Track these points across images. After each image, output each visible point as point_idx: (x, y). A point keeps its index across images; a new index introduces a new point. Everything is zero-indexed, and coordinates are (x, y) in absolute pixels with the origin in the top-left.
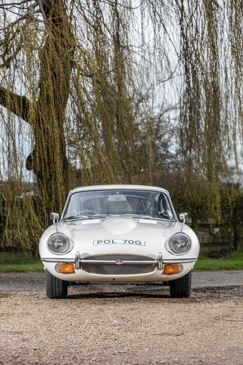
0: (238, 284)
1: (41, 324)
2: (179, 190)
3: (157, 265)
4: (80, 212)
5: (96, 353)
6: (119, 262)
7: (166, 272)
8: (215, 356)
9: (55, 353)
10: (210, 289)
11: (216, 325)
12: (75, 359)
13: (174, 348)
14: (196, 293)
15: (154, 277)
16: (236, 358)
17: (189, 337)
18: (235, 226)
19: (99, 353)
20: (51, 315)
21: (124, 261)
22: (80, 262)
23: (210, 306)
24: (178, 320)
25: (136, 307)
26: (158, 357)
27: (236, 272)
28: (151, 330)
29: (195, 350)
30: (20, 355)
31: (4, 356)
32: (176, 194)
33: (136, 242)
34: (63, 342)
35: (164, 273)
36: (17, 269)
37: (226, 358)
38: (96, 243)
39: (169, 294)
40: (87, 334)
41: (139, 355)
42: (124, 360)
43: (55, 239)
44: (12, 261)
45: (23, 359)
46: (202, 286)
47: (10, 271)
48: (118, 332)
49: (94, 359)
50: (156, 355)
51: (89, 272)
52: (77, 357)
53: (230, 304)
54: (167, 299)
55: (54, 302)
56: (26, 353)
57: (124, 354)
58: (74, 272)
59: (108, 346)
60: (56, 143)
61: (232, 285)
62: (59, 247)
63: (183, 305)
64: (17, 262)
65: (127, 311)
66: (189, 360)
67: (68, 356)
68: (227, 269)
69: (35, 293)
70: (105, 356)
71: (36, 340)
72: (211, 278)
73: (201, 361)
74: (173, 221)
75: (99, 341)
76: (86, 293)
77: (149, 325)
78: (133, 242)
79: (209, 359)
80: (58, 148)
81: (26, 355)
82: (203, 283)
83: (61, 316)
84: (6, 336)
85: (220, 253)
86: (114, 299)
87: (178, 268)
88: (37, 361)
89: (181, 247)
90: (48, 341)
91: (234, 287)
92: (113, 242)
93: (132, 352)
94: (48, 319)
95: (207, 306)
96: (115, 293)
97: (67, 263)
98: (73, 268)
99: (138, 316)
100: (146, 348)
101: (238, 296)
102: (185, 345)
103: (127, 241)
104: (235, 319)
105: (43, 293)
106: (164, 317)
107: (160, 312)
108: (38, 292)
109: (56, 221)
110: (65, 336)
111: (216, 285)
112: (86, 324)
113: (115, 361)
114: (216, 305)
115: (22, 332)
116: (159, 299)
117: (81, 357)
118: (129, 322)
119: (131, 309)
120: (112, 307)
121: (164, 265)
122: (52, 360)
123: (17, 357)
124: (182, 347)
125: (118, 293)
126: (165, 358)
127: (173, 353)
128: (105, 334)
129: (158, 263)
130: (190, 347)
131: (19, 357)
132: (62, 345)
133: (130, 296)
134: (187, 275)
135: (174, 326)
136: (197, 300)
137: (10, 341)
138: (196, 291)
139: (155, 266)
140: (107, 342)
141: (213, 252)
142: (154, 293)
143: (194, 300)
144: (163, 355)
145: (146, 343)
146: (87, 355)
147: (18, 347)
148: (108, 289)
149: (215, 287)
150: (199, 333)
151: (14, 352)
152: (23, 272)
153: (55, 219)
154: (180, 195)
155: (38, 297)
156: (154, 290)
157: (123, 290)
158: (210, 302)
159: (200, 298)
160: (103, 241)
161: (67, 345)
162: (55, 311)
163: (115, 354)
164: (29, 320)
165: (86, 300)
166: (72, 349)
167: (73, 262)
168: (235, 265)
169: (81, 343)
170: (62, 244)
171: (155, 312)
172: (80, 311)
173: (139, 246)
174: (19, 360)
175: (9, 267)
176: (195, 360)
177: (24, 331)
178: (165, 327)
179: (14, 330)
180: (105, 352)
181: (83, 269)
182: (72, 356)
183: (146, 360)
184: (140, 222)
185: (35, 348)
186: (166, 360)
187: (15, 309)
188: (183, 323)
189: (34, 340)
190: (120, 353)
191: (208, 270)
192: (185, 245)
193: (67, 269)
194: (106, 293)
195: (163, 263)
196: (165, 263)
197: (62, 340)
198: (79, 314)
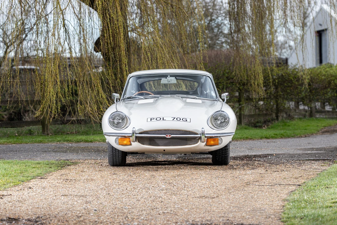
0: (272, 152)
1: (102, 189)
2: (228, 69)
3: (200, 138)
4: (137, 93)
5: (145, 213)
6: (168, 136)
7: (208, 144)
8: (240, 215)
9: (111, 213)
10: (248, 157)
11: (246, 189)
12: (127, 218)
13: (209, 209)
14: (234, 161)
15: (198, 148)
16: (257, 217)
17: (223, 199)
18: (277, 100)
19: (146, 213)
20: (111, 180)
21: (172, 136)
22: (136, 136)
23: (244, 172)
24: (215, 185)
25: (183, 173)
26: (194, 216)
27: (274, 140)
28: (192, 194)
29: (226, 210)
30: (83, 214)
31: (70, 215)
32: (225, 72)
33: (182, 119)
34: (119, 204)
35: (206, 145)
36: (86, 140)
37: (249, 217)
38: (149, 120)
39: (211, 162)
40: (139, 197)
41: (179, 215)
42: (166, 219)
43: (115, 117)
44: (83, 132)
45: (86, 218)
46: (242, 154)
47: (80, 141)
48: (165, 195)
49: (142, 218)
50: (193, 215)
51: (143, 144)
52: (129, 217)
53: (261, 170)
54: (210, 166)
55: (114, 169)
56: (88, 213)
57: (167, 214)
58: (131, 144)
59: (155, 207)
60: (120, 29)
61: (267, 153)
62: (118, 123)
63: (221, 172)
64: (86, 133)
65: (175, 177)
66: (219, 219)
67: (122, 216)
68: (267, 138)
69: (99, 161)
70: (152, 216)
71: (97, 202)
72: (250, 147)
73: (228, 220)
74: (216, 100)
75: (148, 203)
76: (142, 161)
77: (191, 189)
78: (180, 119)
79: (235, 218)
80: (122, 34)
81: (88, 215)
82: (243, 151)
83: (119, 182)
84: (72, 199)
85: (263, 123)
86: (165, 166)
87: (218, 141)
88: (96, 220)
89: (221, 123)
90: (106, 203)
91: (268, 155)
92: (163, 119)
93: (174, 212)
94: (108, 184)
95: (241, 172)
96: (166, 161)
97: (125, 137)
98: (130, 141)
99: (182, 182)
100: (185, 209)
101: (270, 163)
102: (218, 206)
103: (176, 119)
104: (263, 184)
105: (106, 161)
106: (204, 182)
107: (202, 178)
108: (102, 161)
109: (117, 101)
110: (121, 199)
111: (254, 154)
112: (139, 188)
113: (159, 220)
114: (249, 172)
115: (86, 196)
116: (202, 166)
117: (132, 217)
118: (175, 187)
119: (178, 176)
120: (162, 173)
121: (206, 138)
122: (108, 219)
123: (81, 217)
124: (215, 208)
125: (169, 161)
126: (200, 218)
127: (207, 213)
128: (154, 197)
129: (201, 137)
130: (222, 208)
131: (82, 217)
132: (118, 206)
133: (179, 164)
134: (226, 146)
135: (211, 190)
136: (235, 167)
137: (75, 203)
138: (235, 159)
139: (199, 139)
140: (154, 204)
141: (258, 122)
142: (199, 161)
143: (232, 168)
144: (198, 214)
145: (186, 205)
146: (137, 215)
147: (82, 208)
148: (161, 158)
149: (252, 155)
150: (231, 196)
151: (78, 212)
152: (91, 142)
153: (116, 98)
154: (228, 73)
155: (101, 165)
156: (200, 159)
157: (174, 158)
158: (244, 169)
159: (237, 165)
160: (155, 119)
161: (122, 206)
162: (114, 176)
163: (159, 214)
164: (92, 185)
165: (141, 167)
166: (125, 210)
167: (130, 136)
168: (275, 134)
169: (133, 205)
170: (121, 121)
171: (198, 178)
172: (135, 178)
173: (185, 123)
174: (82, 219)
175: (80, 137)
176: (224, 219)
177: (88, 194)
178: (204, 191)
179: (80, 194)
180: (152, 212)
181: (139, 142)
182: (125, 216)
183: (184, 219)
184: (187, 101)
185: (96, 209)
186: (201, 219)
187: (82, 175)
188: (219, 188)
189: (95, 202)
190: (164, 213)
191: (250, 139)
192: (224, 122)
193: (125, 142)
194: (159, 161)
195: (205, 137)
196: (207, 137)
197: (118, 203)
198: (134, 180)
